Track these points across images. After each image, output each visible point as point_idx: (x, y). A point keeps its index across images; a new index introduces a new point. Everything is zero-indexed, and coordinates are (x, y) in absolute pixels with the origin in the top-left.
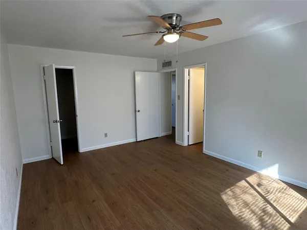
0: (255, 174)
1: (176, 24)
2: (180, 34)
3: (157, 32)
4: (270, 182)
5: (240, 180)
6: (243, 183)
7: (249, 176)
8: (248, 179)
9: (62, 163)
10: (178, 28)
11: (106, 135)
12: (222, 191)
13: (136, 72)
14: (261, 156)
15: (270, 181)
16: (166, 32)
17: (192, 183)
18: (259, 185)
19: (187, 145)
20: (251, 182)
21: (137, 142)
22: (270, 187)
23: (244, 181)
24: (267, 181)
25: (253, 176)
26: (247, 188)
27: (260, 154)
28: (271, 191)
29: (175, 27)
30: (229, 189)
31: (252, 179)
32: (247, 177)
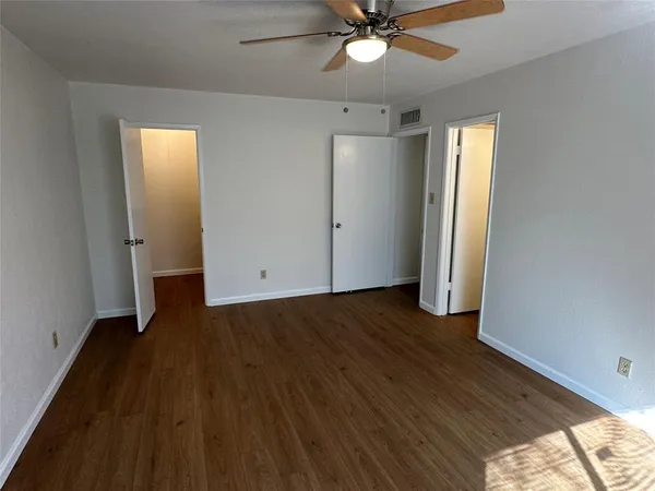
0: (605, 419)
1: (379, 14)
2: (390, 39)
3: (329, 34)
4: (641, 451)
5: (551, 430)
6: (558, 440)
7: (581, 422)
8: (575, 430)
9: (140, 330)
10: (386, 24)
11: (263, 274)
12: (486, 453)
13: (335, 137)
14: (626, 373)
15: (642, 447)
16: (355, 34)
17: (417, 417)
18: (604, 454)
19: (445, 313)
20: (581, 442)
21: (332, 294)
22: (636, 466)
23: (562, 433)
24: (634, 446)
25: (596, 422)
26: (565, 455)
27: (624, 366)
28: (637, 478)
29: (378, 22)
30: (510, 451)
31: (590, 433)
32: (573, 425)
